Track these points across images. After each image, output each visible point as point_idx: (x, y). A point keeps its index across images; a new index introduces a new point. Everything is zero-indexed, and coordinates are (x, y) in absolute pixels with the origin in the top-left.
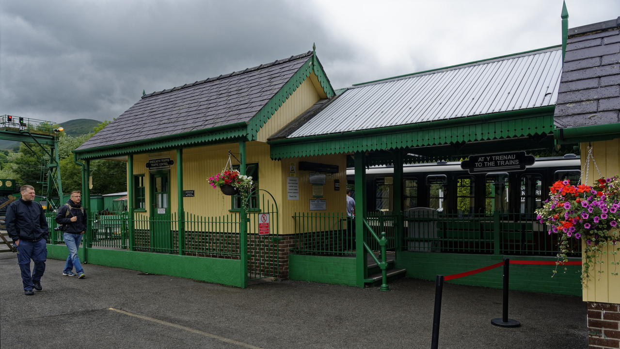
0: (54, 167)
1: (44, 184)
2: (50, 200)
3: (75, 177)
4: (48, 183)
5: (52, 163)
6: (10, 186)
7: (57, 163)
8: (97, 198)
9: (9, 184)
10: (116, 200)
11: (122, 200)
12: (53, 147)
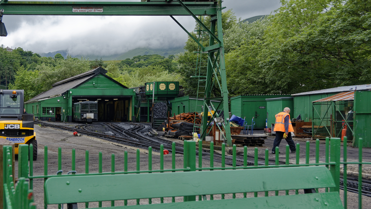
0: (216, 49)
1: (201, 78)
2: (208, 103)
3: (249, 72)
4: (207, 77)
5: (212, 43)
6: (173, 89)
7: (220, 42)
8: (283, 100)
9: (172, 87)
10: (320, 100)
11: (331, 102)
12: (214, 18)
